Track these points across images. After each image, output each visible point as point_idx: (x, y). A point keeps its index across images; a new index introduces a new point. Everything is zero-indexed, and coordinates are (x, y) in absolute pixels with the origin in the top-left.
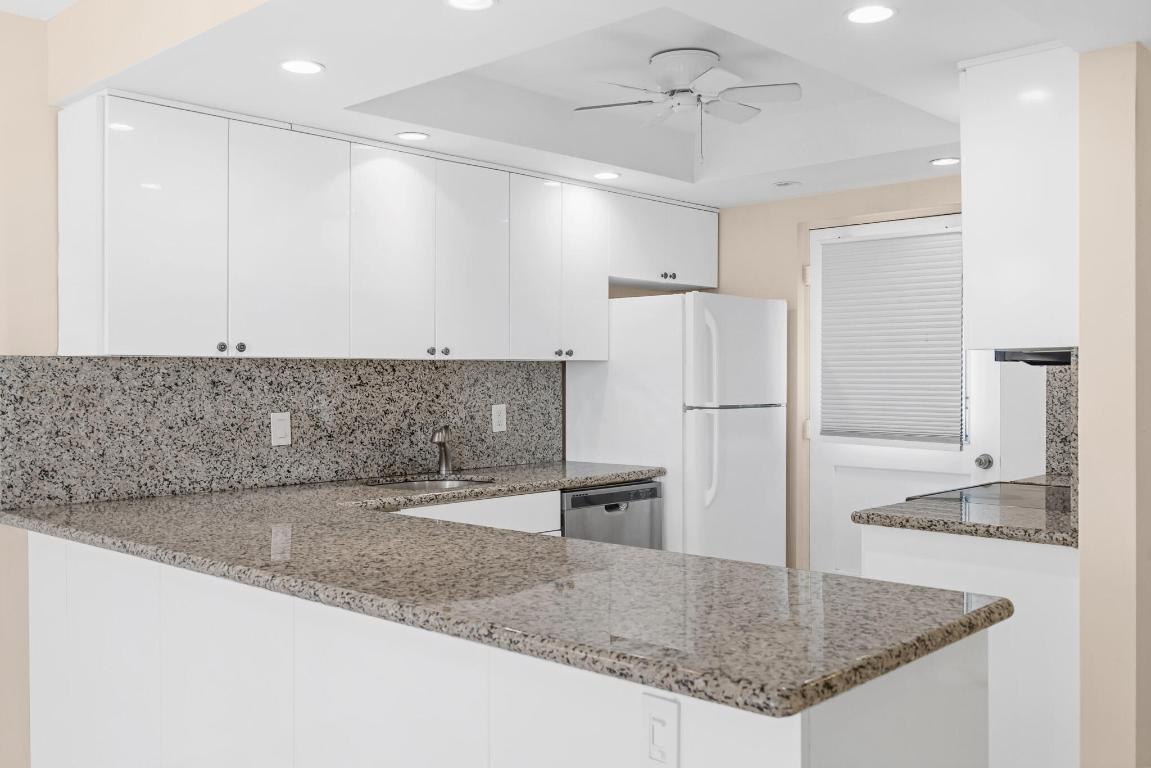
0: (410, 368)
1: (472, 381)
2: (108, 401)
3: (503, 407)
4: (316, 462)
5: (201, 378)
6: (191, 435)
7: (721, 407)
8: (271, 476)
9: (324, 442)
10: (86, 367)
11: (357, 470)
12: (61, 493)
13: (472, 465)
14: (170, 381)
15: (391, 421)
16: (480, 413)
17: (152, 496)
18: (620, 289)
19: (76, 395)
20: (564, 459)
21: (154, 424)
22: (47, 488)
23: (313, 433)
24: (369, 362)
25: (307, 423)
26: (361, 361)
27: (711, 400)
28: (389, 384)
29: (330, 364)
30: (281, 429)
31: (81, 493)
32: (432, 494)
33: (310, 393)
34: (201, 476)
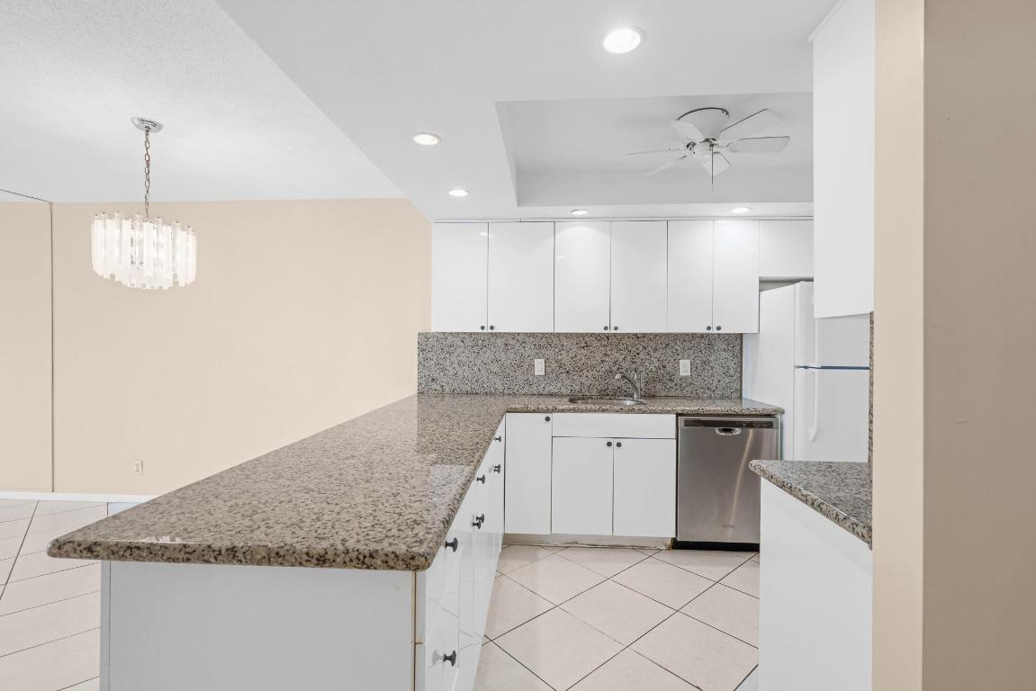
0: (619, 338)
1: (664, 345)
2: (459, 351)
3: (688, 362)
4: (559, 385)
5: (499, 342)
6: (495, 368)
7: (823, 368)
8: (534, 390)
9: (564, 375)
10: (450, 337)
11: (584, 390)
12: (438, 388)
13: (663, 394)
14: (485, 343)
15: (606, 366)
16: (670, 364)
17: (477, 394)
18: (766, 283)
19: (446, 348)
20: (741, 395)
21: (478, 363)
22: (435, 386)
23: (557, 369)
24: (592, 335)
25: (554, 365)
26: (587, 334)
27: (814, 362)
28: (605, 346)
29: (568, 336)
30: (539, 367)
31: (447, 389)
32: (572, 407)
33: (557, 350)
34: (500, 387)
